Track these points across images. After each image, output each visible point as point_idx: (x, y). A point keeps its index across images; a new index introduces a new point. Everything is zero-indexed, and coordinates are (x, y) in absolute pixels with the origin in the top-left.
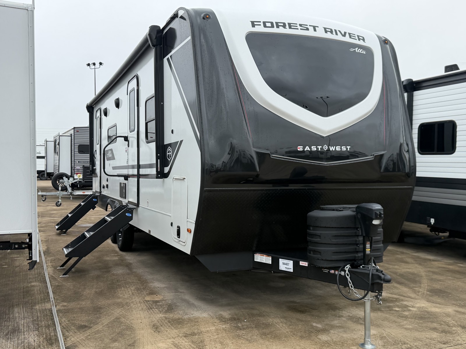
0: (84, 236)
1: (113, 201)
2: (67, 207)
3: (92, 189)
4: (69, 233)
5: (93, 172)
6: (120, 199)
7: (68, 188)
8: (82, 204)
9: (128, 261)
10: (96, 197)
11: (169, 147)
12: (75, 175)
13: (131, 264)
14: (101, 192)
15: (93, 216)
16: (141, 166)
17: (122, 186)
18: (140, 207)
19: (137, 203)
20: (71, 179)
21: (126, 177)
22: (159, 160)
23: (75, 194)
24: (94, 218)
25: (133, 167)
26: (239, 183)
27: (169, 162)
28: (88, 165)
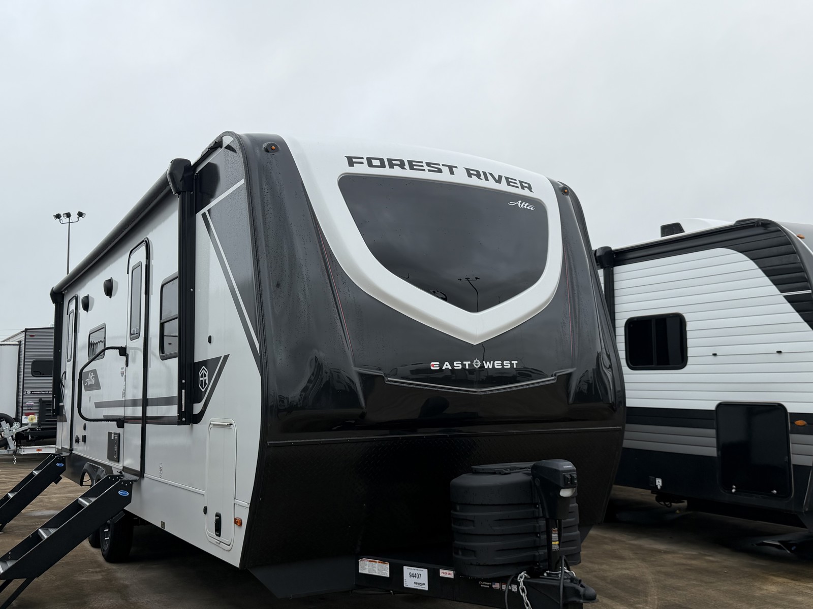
0: (36, 536)
1: (94, 467)
2: (6, 478)
3: (54, 443)
4: (8, 530)
5: (59, 411)
6: (107, 462)
7: (9, 443)
8: (36, 473)
9: (122, 582)
10: (62, 460)
11: (204, 367)
12: (24, 417)
13: (126, 587)
14: (73, 450)
15: (55, 494)
16: (149, 402)
17: (113, 438)
18: (145, 479)
19: (139, 470)
20: (16, 425)
21: (121, 422)
22: (183, 391)
23: (23, 453)
24: (57, 498)
25: (134, 403)
26: (330, 429)
27: (203, 394)
28: (49, 397)
